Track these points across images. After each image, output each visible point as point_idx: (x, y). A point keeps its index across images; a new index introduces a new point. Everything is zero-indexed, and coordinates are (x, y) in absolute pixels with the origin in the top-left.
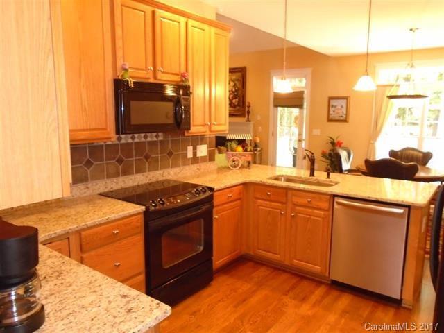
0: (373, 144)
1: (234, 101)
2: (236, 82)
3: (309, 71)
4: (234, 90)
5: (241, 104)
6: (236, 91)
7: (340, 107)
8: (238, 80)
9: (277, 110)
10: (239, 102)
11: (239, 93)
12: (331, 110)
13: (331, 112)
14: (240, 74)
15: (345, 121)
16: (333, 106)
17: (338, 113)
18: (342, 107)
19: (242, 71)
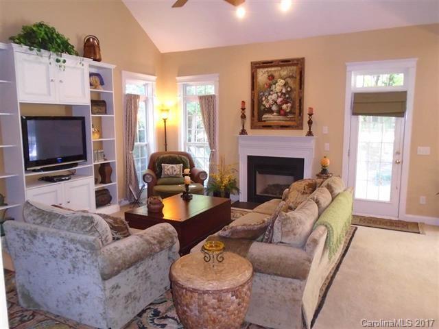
1: (284, 106)
2: (289, 80)
4: (284, 91)
5: (297, 111)
6: (288, 92)
8: (291, 77)
9: (358, 120)
10: (292, 107)
11: (293, 96)
14: (294, 68)
19: (299, 64)
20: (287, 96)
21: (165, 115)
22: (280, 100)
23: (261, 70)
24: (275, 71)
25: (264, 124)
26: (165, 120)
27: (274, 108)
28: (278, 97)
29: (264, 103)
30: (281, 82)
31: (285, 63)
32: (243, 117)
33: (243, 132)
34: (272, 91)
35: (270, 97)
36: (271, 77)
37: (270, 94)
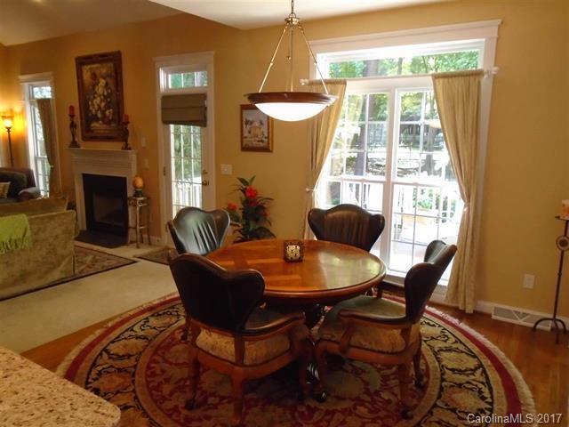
0: (310, 193)
1: (107, 113)
2: (109, 80)
3: (209, 56)
4: (106, 93)
5: (117, 119)
6: (109, 95)
7: (257, 125)
8: (109, 76)
9: (169, 129)
10: (113, 114)
11: (113, 99)
12: (246, 128)
13: (246, 134)
14: (111, 65)
15: (267, 150)
16: (247, 122)
17: (256, 136)
18: (261, 123)
19: (114, 59)
20: (109, 100)
21: (8, 123)
22: (103, 104)
23: (85, 67)
24: (97, 68)
25: (93, 135)
26: (9, 129)
27: (99, 115)
28: (102, 101)
29: (91, 108)
30: (102, 82)
31: (102, 58)
32: (73, 125)
33: (74, 144)
34: (96, 93)
35: (95, 100)
36: (94, 76)
37: (95, 98)
